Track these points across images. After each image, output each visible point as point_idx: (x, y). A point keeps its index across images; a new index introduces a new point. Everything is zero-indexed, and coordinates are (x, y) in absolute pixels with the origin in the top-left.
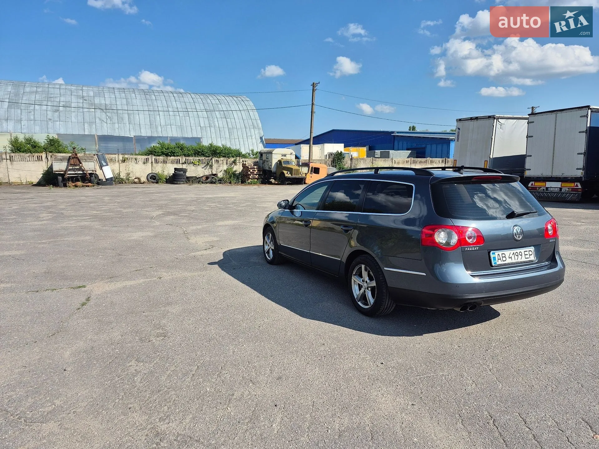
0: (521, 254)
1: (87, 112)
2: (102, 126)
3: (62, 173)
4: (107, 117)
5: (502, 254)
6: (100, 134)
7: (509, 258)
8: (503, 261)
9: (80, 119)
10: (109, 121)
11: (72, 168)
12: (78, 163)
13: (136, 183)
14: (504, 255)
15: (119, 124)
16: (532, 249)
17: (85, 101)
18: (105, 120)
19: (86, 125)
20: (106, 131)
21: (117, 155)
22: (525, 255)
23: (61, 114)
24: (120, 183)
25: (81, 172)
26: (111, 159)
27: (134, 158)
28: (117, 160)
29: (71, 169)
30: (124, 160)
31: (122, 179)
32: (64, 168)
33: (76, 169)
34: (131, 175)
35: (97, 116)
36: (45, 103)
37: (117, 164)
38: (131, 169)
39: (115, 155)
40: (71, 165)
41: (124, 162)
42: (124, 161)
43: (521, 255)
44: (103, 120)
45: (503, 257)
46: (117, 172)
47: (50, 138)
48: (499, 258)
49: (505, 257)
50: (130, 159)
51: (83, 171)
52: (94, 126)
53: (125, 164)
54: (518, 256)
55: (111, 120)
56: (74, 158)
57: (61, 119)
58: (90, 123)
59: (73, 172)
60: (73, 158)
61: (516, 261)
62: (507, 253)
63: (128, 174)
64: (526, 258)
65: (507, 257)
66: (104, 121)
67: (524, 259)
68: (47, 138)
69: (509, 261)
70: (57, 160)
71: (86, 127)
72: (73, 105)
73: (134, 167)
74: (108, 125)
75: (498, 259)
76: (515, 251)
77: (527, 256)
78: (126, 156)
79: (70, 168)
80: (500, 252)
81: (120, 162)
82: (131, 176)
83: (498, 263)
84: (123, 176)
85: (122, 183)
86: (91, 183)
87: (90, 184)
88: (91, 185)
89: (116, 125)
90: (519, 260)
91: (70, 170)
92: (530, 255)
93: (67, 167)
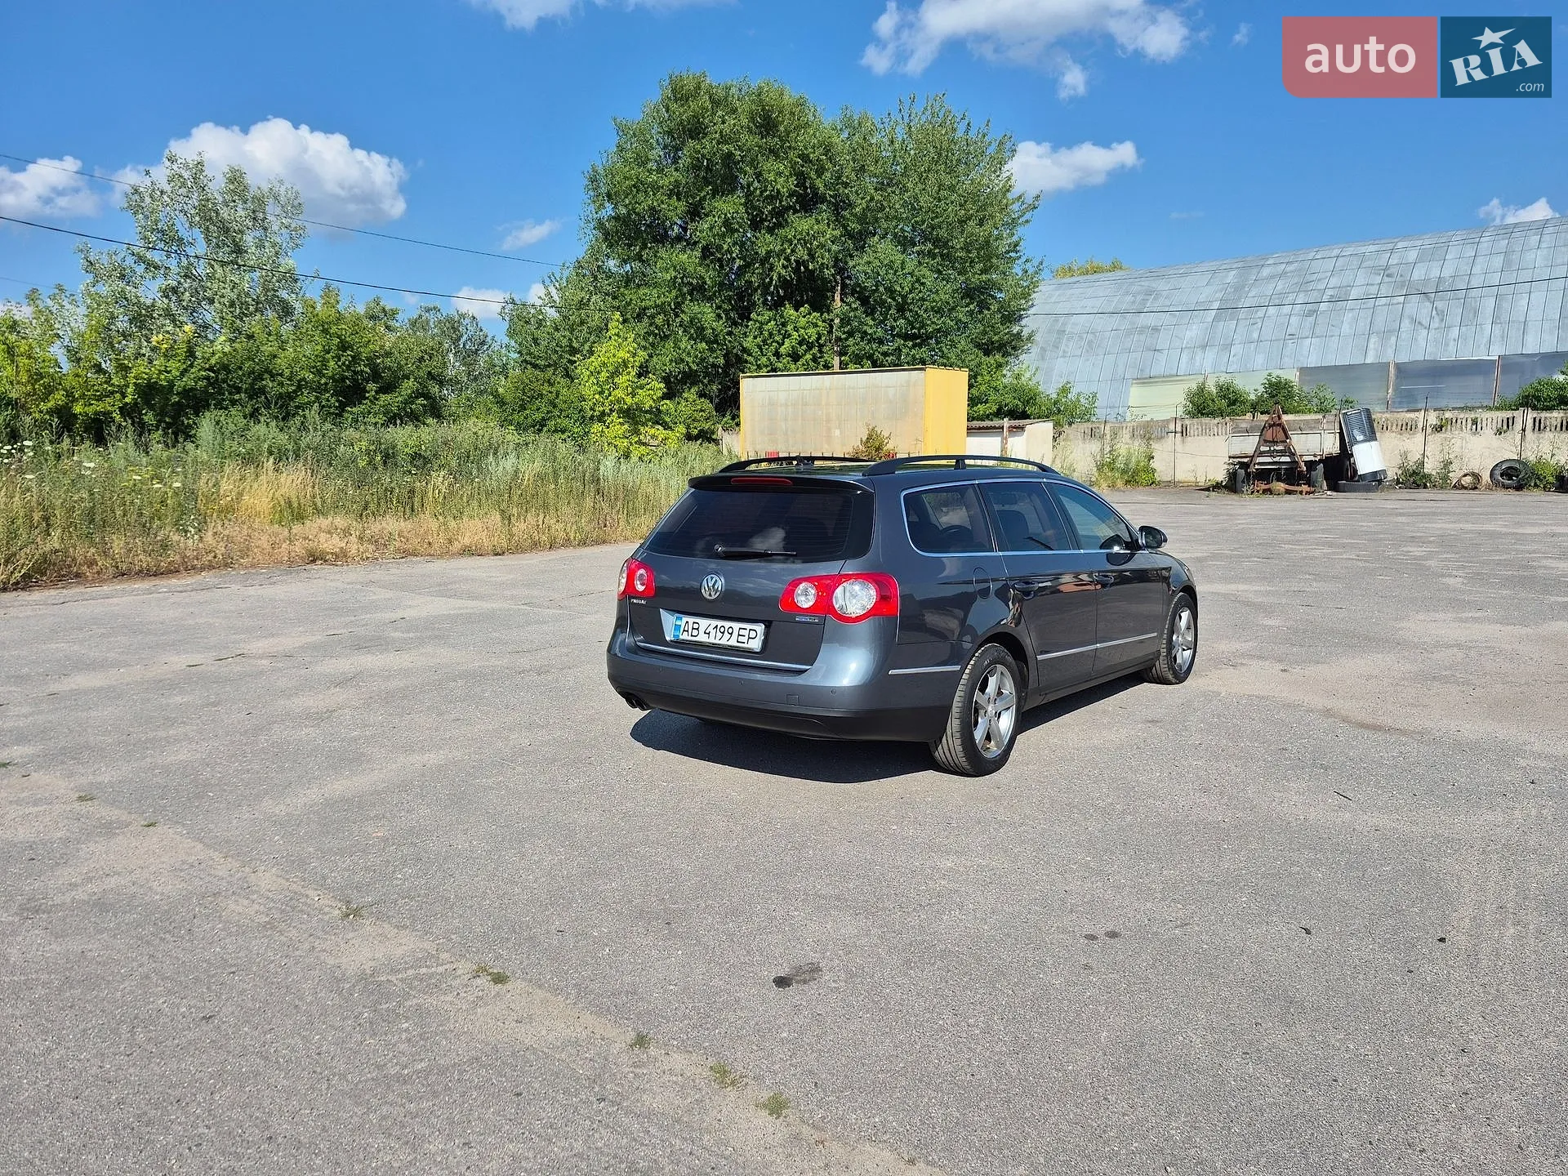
0: (730, 630)
1: (1385, 305)
2: (1414, 339)
3: (1246, 460)
4: (1434, 312)
5: (694, 623)
6: (1403, 358)
7: (705, 633)
8: (692, 636)
9: (1363, 325)
10: (1436, 324)
11: (1268, 449)
12: (1281, 436)
13: (1466, 488)
14: (696, 626)
15: (1463, 329)
16: (760, 628)
17: (1386, 279)
18: (1425, 322)
19: (1374, 339)
20: (1421, 347)
21: (1423, 411)
22: (739, 635)
23: (1320, 321)
24: (1418, 486)
25: (1287, 459)
26: (1404, 425)
27: (1469, 420)
28: (1420, 425)
29: (1264, 452)
30: (1441, 427)
31: (1427, 477)
32: (1250, 450)
33: (1277, 451)
34: (1452, 467)
35: (1407, 312)
36: (1291, 298)
37: (1420, 437)
38: (1456, 449)
39: (1417, 414)
40: (1266, 441)
41: (1439, 432)
42: (1439, 428)
43: (731, 634)
44: (1419, 323)
45: (693, 629)
46: (1414, 457)
47: (1274, 380)
48: (686, 629)
49: (697, 629)
50: (1459, 421)
51: (1292, 455)
52: (1393, 339)
53: (1443, 436)
54: (723, 633)
55: (1443, 320)
56: (1274, 425)
57: (1318, 331)
58: (1385, 335)
59: (1269, 460)
60: (1270, 426)
61: (717, 641)
62: (704, 623)
63: (1447, 464)
64: (738, 642)
65: (702, 630)
66: (1422, 325)
67: (733, 642)
68: (1266, 381)
69: (702, 638)
70: (1239, 432)
71: (1371, 346)
72: (1354, 294)
73: (1467, 442)
74: (1432, 332)
75: (684, 630)
76: (720, 623)
77: (741, 639)
78: (1448, 415)
79: (1263, 449)
80: (691, 620)
81: (1429, 430)
82: (1454, 469)
83: (681, 637)
84: (1430, 467)
85: (1425, 487)
86: (1309, 486)
87: (1305, 488)
88: (1308, 489)
89: (1455, 332)
90: (724, 642)
91: (1261, 454)
92: (749, 638)
93: (1258, 448)
